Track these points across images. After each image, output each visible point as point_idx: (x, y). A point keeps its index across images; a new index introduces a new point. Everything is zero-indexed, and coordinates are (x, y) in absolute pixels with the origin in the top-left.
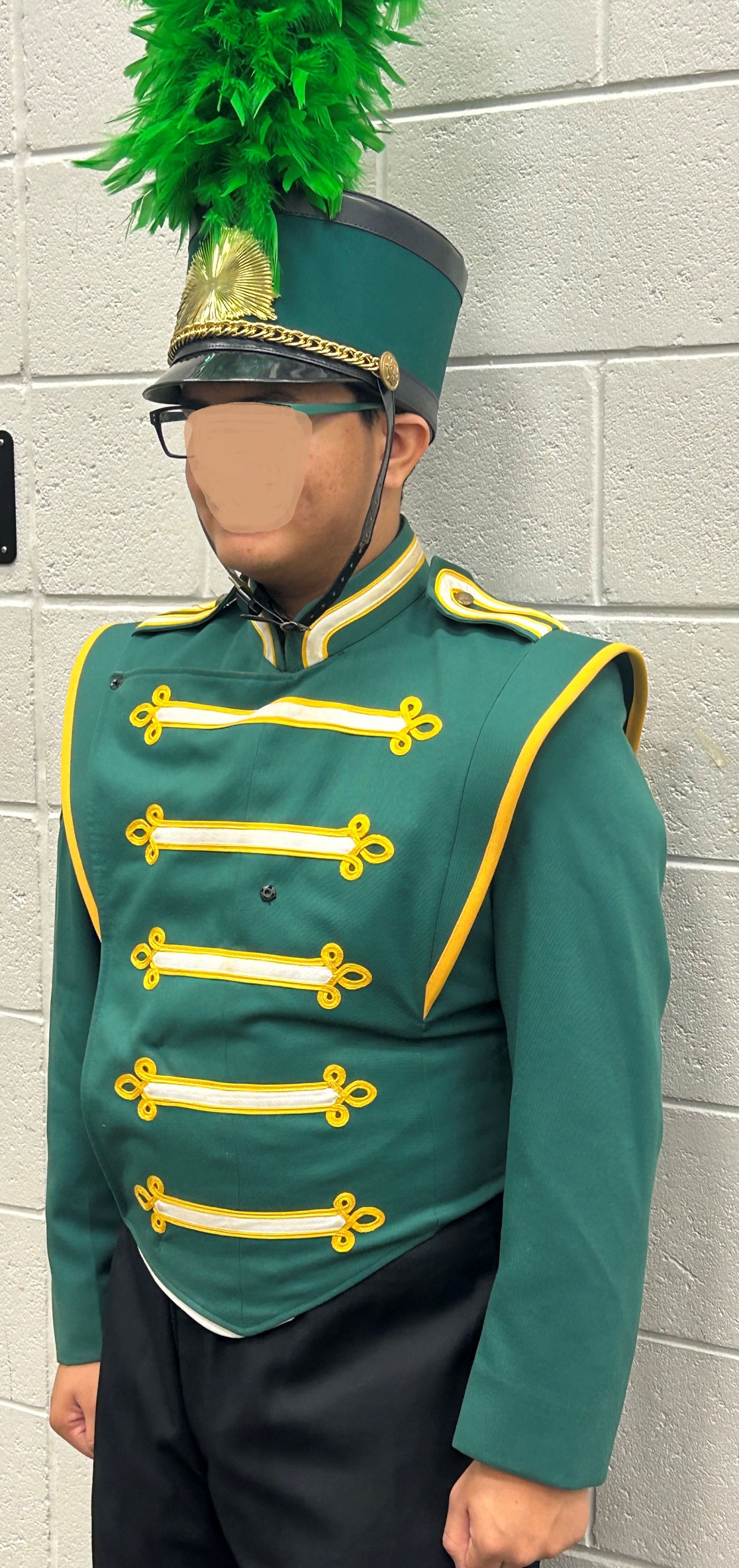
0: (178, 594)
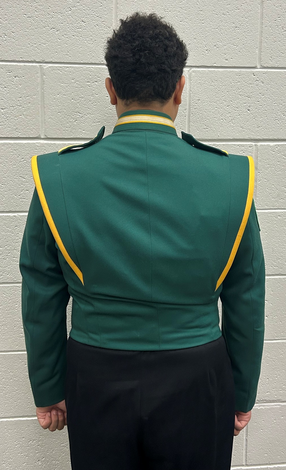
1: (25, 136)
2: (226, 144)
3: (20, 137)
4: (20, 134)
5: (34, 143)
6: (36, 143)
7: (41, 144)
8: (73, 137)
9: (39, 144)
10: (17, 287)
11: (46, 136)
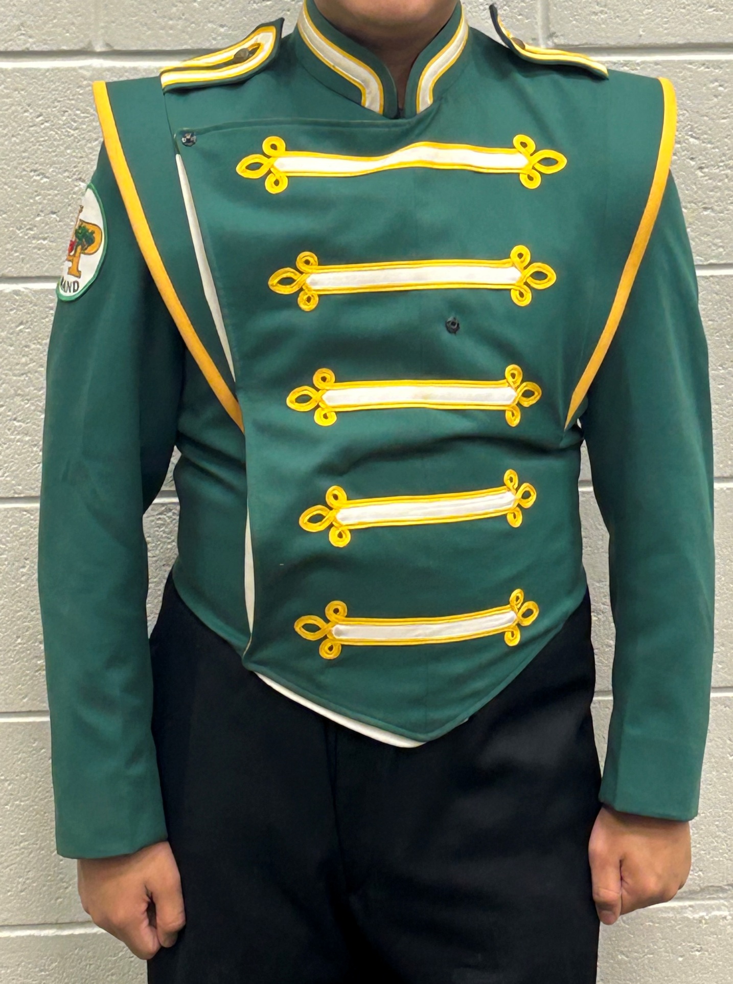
1: (45, 48)
2: (664, 61)
3: (31, 49)
4: (30, 40)
5: (74, 69)
6: (81, 68)
7: (94, 69)
8: (189, 47)
9: (88, 71)
10: (26, 511)
11: (108, 45)
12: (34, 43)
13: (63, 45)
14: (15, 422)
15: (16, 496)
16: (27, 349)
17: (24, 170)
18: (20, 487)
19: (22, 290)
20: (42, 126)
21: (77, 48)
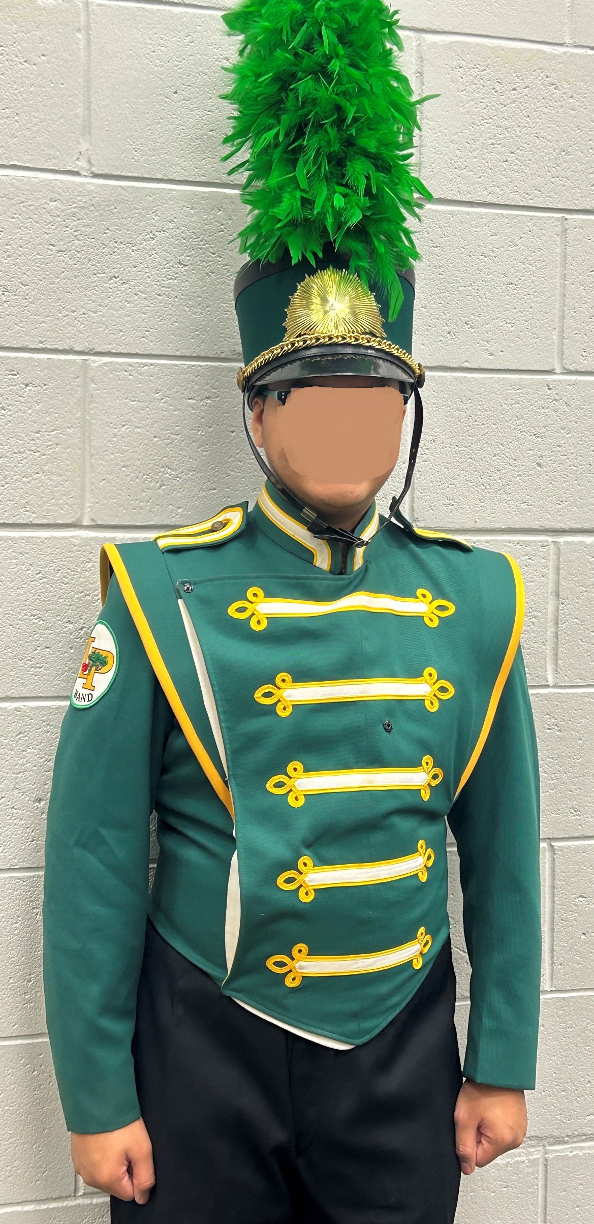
0: (60, 522)
12: (36, 518)
13: (59, 520)
14: (13, 810)
15: (12, 867)
16: (24, 753)
17: (26, 615)
18: (16, 861)
19: (22, 707)
20: (41, 581)
21: (69, 522)
